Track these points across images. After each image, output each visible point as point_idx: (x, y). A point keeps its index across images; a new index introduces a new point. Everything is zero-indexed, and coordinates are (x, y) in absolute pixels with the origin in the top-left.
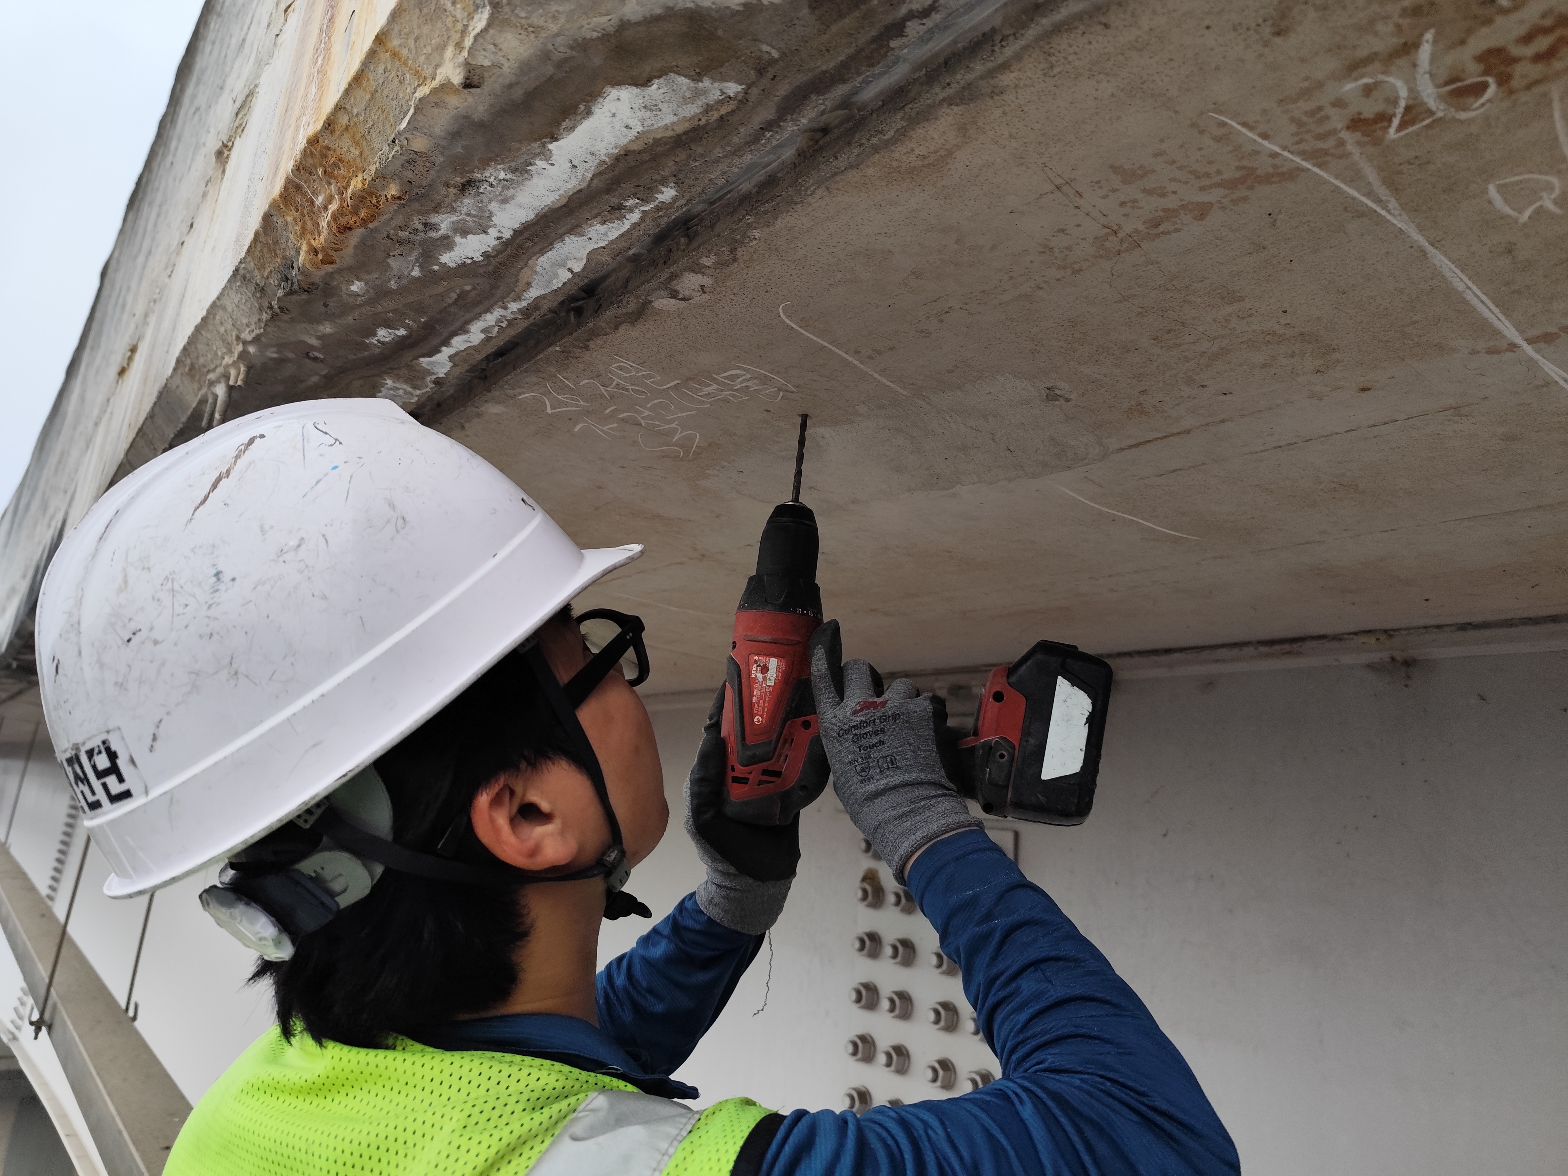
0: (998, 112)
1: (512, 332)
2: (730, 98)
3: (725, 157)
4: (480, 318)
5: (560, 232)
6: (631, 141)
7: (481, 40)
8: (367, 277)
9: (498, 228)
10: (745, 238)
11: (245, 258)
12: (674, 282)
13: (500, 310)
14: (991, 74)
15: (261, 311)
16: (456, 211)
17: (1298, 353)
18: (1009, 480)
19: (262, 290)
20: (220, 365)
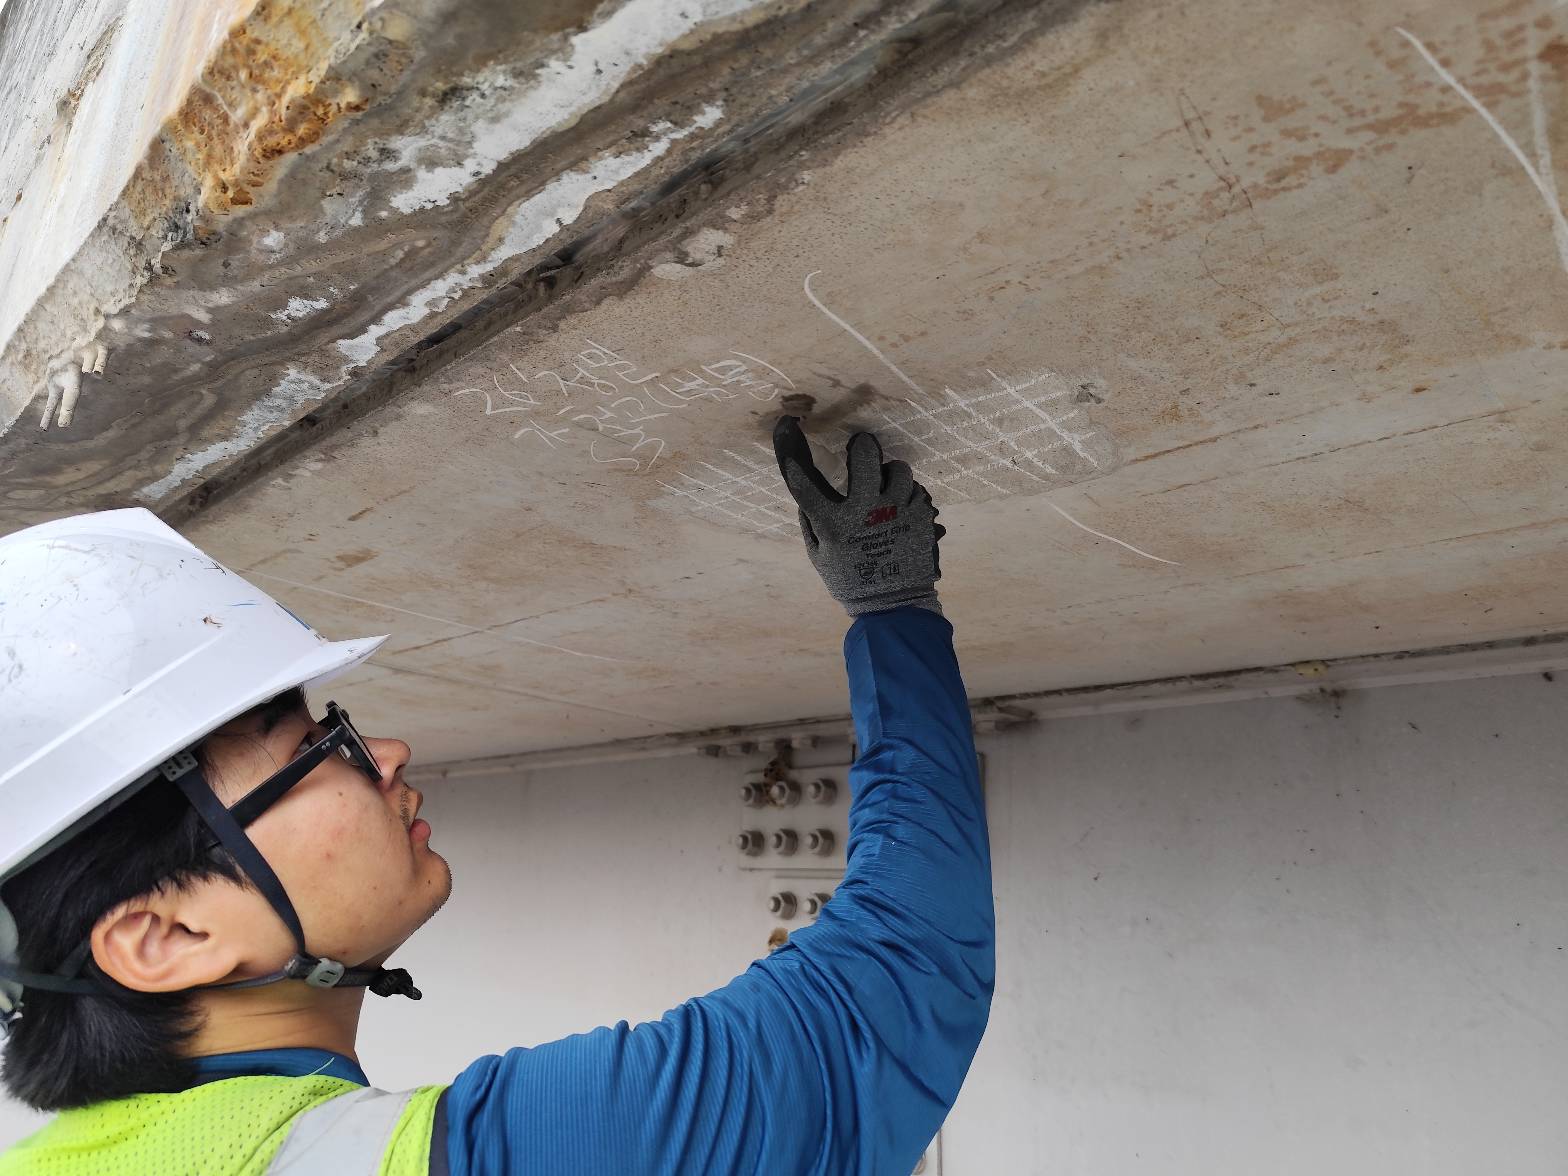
0: (1152, 14)
1: (466, 306)
3: (798, 64)
4: (428, 286)
5: (558, 166)
6: (684, 37)
8: (289, 225)
9: (479, 158)
10: (790, 182)
11: (117, 203)
12: (688, 241)
13: (456, 275)
15: (134, 273)
16: (426, 132)
17: (1368, 345)
18: (1002, 497)
19: (139, 245)
20: (69, 348)
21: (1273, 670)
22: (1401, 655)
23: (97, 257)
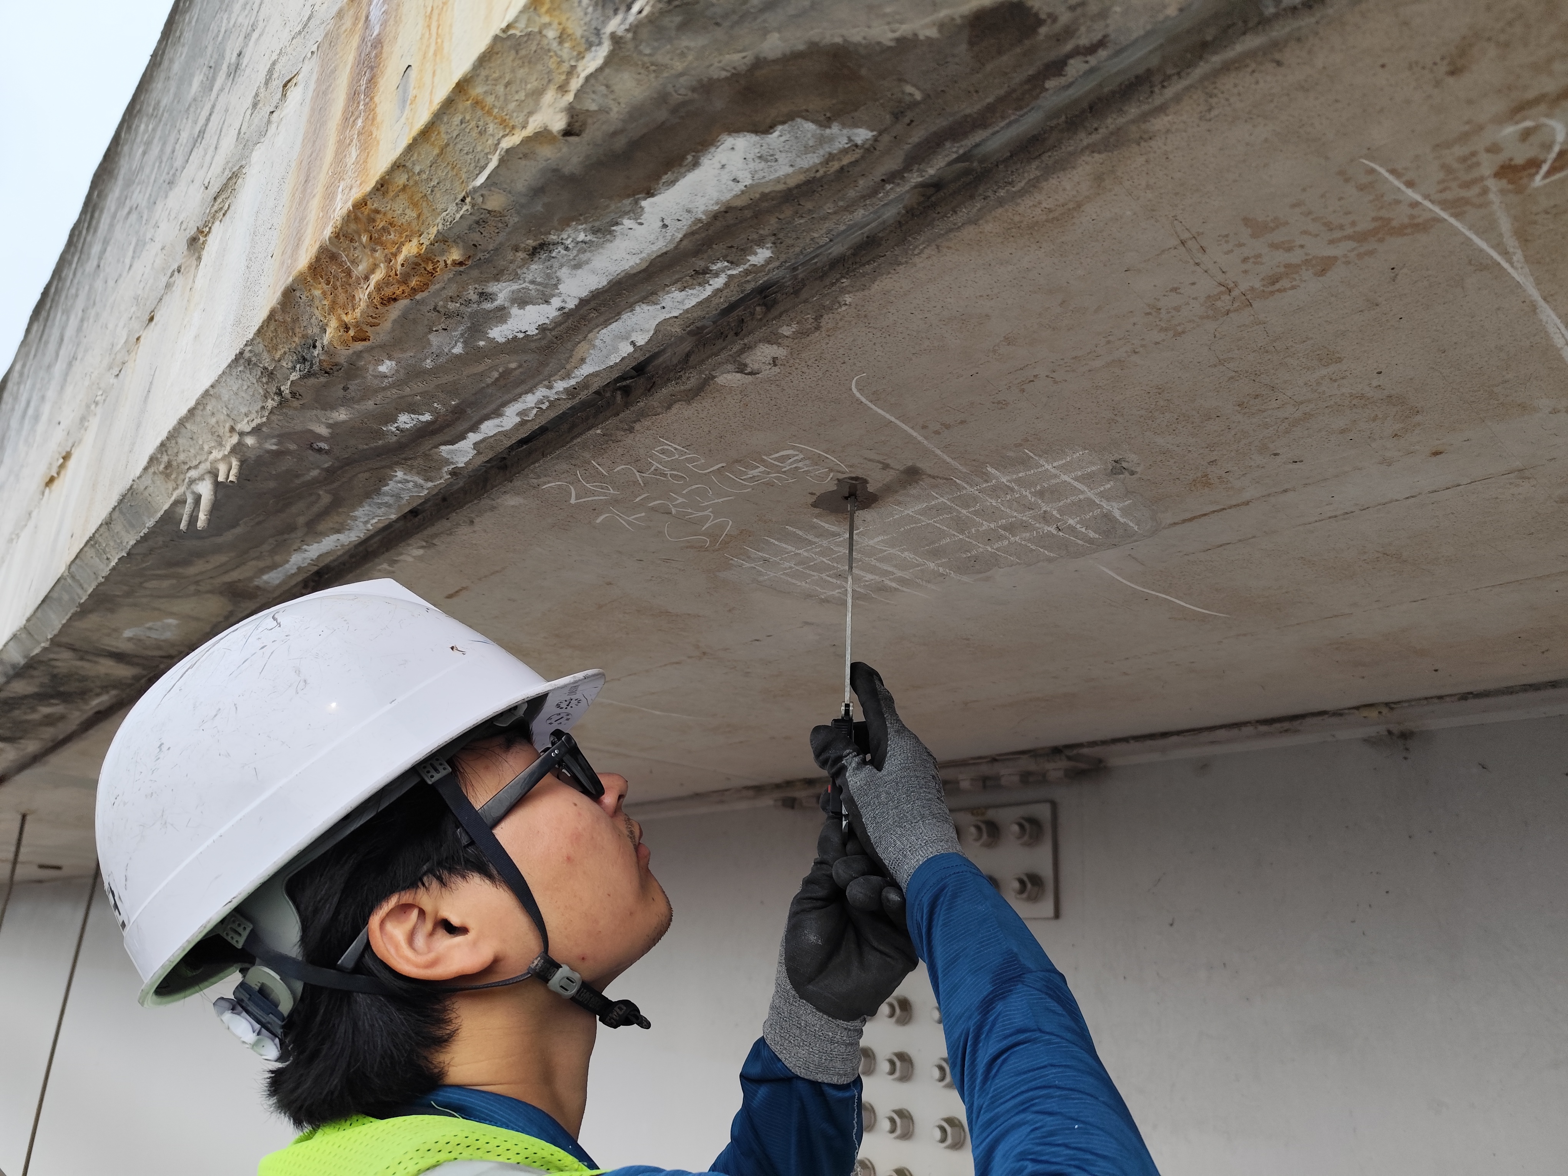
0: (1141, 160)
1: (552, 414)
2: (856, 146)
3: (835, 213)
4: (520, 400)
5: (632, 300)
6: (736, 196)
7: (593, 81)
8: (401, 356)
9: (563, 297)
10: (834, 304)
11: (252, 340)
12: (746, 354)
13: (544, 389)
14: (1144, 117)
15: (266, 398)
16: (519, 279)
17: (1380, 416)
18: (1050, 560)
19: (270, 375)
20: (206, 460)
21: (1337, 713)
22: (1465, 697)
23: (234, 384)
